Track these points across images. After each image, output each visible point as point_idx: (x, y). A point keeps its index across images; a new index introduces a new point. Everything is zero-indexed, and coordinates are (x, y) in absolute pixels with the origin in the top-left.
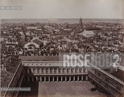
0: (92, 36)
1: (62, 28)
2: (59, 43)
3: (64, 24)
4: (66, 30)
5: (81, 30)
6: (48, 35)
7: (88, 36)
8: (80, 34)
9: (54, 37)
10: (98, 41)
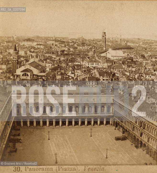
0: (121, 58)
1: (76, 45)
2: (71, 68)
3: (79, 39)
4: (81, 48)
5: (104, 49)
6: (54, 56)
7: (115, 58)
8: (103, 55)
9: (62, 59)
10: (129, 66)
